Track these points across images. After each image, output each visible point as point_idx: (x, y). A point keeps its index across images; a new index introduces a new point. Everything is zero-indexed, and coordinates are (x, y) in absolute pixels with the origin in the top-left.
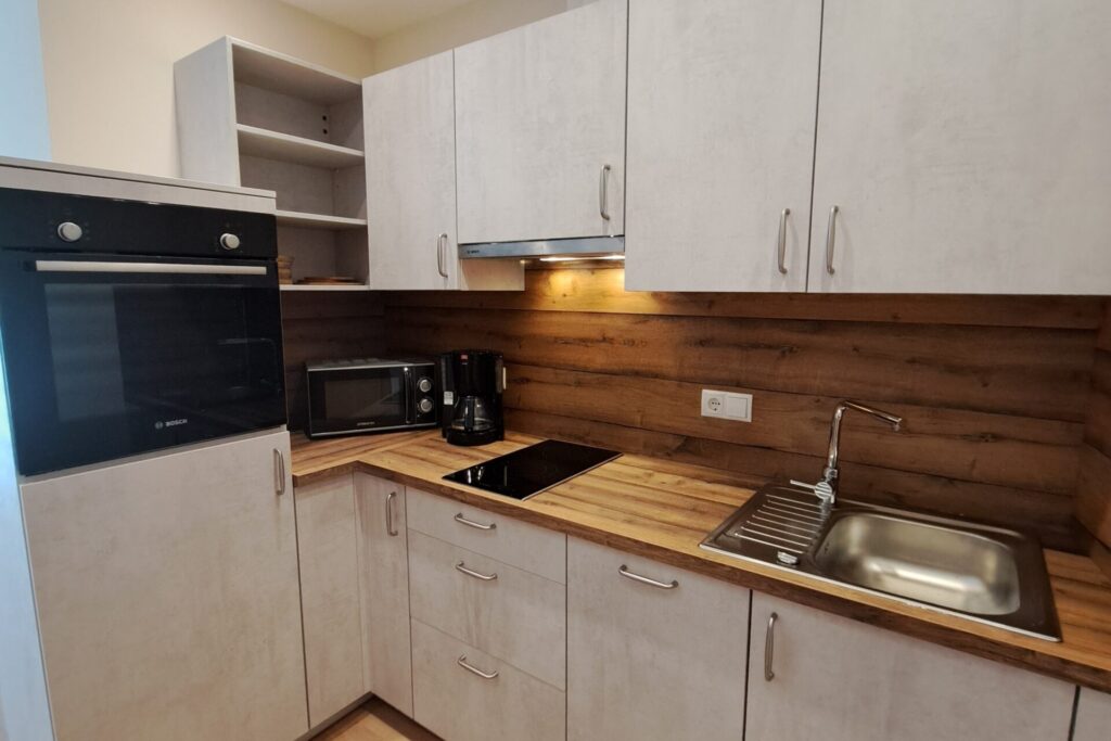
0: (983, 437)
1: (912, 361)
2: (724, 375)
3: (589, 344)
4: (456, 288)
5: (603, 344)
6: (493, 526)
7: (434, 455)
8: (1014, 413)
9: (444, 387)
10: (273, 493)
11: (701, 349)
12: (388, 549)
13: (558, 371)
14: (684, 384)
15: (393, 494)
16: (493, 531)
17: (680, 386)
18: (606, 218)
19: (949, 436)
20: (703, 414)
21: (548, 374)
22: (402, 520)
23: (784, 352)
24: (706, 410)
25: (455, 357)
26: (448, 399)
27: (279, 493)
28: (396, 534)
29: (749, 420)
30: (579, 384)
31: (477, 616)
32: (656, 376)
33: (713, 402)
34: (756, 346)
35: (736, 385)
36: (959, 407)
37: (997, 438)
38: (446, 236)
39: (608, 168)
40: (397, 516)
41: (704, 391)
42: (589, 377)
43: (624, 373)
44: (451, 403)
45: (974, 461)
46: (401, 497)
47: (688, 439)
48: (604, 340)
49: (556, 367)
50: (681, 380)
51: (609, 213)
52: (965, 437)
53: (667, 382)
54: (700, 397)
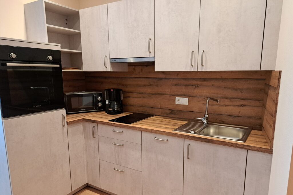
0: (241, 106)
1: (226, 88)
2: (181, 93)
3: (146, 86)
4: (109, 71)
5: (150, 86)
6: (123, 132)
7: (104, 117)
8: (248, 99)
9: (106, 99)
10: (62, 126)
11: (175, 87)
12: (93, 142)
13: (138, 94)
14: (171, 96)
15: (94, 127)
16: (122, 133)
17: (170, 96)
18: (150, 52)
19: (234, 106)
20: (176, 104)
21: (135, 95)
22: (97, 133)
23: (196, 87)
24: (177, 103)
25: (109, 90)
26: (107, 102)
27: (63, 126)
28: (95, 137)
29: (187, 104)
30: (144, 97)
31: (118, 156)
32: (164, 94)
33: (179, 100)
34: (189, 85)
35: (184, 96)
36: (236, 99)
37: (244, 105)
38: (106, 56)
39: (150, 39)
40: (95, 133)
41: (176, 98)
42: (146, 95)
43: (155, 94)
44: (108, 103)
45: (240, 112)
46: (96, 128)
47: (172, 110)
48: (150, 85)
49: (137, 93)
50: (170, 95)
51: (151, 51)
52: (237, 106)
53: (166, 96)
54: (175, 99)
